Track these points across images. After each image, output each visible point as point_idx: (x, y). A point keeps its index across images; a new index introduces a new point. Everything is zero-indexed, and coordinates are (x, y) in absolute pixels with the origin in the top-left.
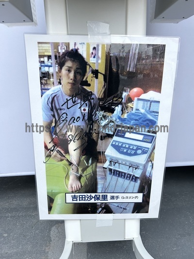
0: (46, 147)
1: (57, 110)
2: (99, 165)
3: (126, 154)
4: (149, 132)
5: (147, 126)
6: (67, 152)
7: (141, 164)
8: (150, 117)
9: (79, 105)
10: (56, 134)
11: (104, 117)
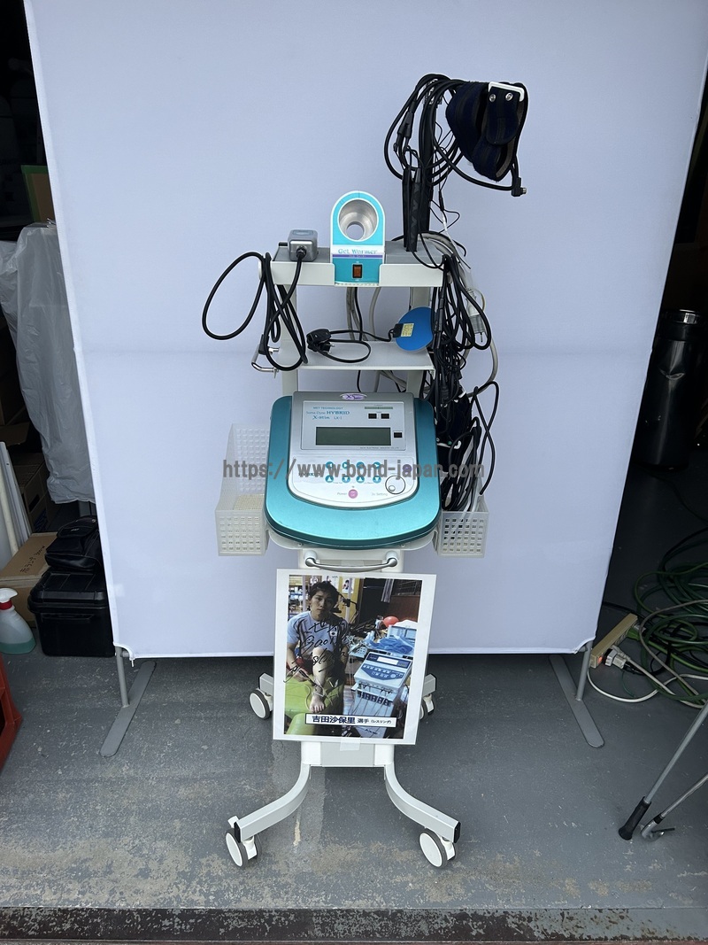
0: (288, 667)
1: (303, 633)
2: (346, 687)
3: (379, 677)
4: (404, 657)
5: (403, 651)
6: (311, 672)
7: (395, 689)
8: (405, 643)
9: (328, 629)
10: (300, 655)
11: (355, 641)
